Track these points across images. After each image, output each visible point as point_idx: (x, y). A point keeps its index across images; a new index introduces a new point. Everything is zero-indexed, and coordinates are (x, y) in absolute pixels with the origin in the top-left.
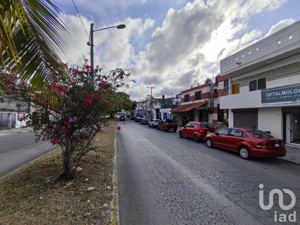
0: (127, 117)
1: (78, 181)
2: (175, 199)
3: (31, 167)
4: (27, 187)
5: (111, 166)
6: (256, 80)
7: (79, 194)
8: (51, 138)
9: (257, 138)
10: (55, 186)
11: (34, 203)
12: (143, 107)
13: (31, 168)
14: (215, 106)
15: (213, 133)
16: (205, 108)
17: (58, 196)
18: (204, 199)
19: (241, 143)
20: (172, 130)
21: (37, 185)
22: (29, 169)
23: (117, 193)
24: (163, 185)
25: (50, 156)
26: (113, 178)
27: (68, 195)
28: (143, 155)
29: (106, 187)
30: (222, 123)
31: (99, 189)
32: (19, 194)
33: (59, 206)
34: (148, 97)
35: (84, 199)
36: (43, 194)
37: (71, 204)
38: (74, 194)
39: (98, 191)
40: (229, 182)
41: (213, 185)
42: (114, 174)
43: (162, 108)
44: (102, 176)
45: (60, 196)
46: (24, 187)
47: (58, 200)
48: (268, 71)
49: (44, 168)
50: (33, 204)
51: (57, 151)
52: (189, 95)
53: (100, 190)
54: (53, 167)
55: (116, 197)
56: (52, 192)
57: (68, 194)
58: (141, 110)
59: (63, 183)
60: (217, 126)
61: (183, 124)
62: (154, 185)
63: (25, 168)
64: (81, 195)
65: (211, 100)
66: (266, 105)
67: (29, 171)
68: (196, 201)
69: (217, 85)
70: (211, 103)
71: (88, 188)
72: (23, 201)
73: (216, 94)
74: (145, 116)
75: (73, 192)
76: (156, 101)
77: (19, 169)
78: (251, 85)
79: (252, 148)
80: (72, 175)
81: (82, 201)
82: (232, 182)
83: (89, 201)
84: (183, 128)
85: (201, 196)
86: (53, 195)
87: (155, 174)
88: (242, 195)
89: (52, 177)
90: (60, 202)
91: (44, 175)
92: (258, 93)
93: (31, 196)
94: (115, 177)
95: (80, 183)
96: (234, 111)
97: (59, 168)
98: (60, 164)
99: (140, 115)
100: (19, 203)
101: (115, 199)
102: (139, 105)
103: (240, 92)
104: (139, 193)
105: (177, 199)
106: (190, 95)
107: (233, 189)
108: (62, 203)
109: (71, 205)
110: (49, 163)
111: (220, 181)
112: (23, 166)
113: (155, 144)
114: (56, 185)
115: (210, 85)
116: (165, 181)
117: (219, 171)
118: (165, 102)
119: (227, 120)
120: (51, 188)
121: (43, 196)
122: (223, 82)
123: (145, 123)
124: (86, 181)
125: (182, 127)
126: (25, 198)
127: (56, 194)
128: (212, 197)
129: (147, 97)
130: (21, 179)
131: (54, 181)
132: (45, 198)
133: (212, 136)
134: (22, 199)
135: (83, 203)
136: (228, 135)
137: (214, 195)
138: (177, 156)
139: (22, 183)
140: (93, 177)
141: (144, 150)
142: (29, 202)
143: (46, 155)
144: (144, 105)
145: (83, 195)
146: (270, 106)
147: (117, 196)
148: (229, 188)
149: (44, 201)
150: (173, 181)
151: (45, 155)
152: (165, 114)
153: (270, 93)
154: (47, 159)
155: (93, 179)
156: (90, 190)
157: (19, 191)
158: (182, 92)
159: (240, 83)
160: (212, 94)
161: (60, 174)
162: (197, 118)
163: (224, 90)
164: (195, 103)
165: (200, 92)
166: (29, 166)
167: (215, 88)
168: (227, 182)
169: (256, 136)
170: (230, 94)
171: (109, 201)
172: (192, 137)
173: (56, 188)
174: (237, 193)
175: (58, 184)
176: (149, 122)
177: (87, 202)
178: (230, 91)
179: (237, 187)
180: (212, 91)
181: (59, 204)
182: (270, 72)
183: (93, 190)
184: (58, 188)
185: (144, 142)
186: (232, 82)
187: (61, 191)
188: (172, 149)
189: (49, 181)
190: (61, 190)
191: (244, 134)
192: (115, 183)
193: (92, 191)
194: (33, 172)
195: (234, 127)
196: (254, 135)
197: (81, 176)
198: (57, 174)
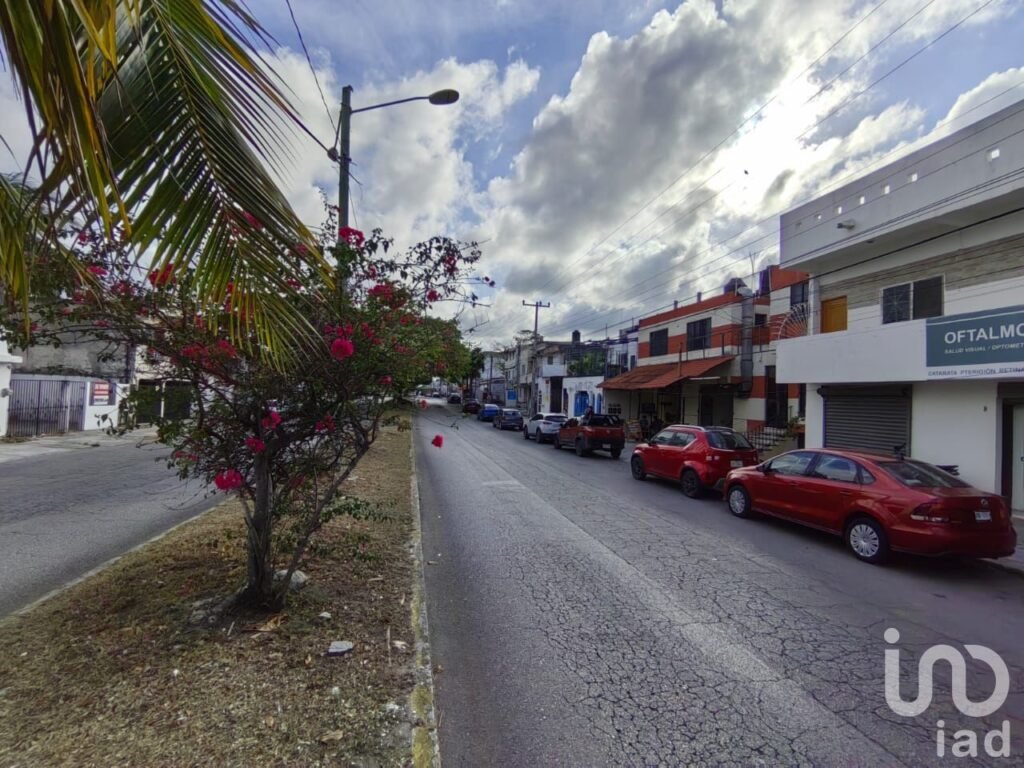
0: (449, 402)
1: (296, 618)
2: (628, 693)
3: (138, 566)
4: (128, 631)
5: (402, 569)
6: (908, 285)
7: (302, 663)
8: (207, 469)
9: (914, 487)
10: (220, 633)
11: (153, 690)
12: (504, 369)
13: (138, 568)
14: (759, 371)
15: (754, 467)
16: (722, 378)
17: (233, 668)
18: (729, 698)
19: (853, 503)
20: (606, 450)
21: (161, 628)
22: (132, 572)
23: (428, 666)
24: (585, 643)
25: (198, 530)
26: (414, 611)
27: (266, 665)
28: (511, 537)
29: (391, 644)
30: (782, 432)
31: (367, 648)
32: (103, 658)
33: (237, 703)
34: (523, 337)
35: (320, 683)
36: (183, 661)
37: (275, 698)
38: (283, 665)
39: (364, 655)
40: (816, 640)
41: (760, 649)
42: (415, 597)
43: (570, 375)
44: (377, 604)
45: (239, 668)
46: (117, 632)
47: (232, 682)
48: (952, 256)
49: (182, 568)
50: (150, 694)
51: (220, 513)
52: (665, 331)
53: (369, 651)
54: (211, 567)
55: (428, 681)
56: (213, 652)
57: (266, 662)
58: (498, 381)
59: (248, 624)
60: (765, 442)
61: (643, 434)
62: (553, 643)
63: (118, 566)
64: (308, 667)
65: (743, 350)
66: (944, 373)
67: (131, 580)
68: (702, 704)
69: (763, 298)
70: (743, 361)
71: (329, 645)
72: (118, 682)
73: (761, 331)
74: (509, 402)
75: (280, 655)
76: (551, 350)
77: (99, 570)
78: (890, 301)
79: (892, 524)
80: (278, 596)
81: (311, 687)
82: (825, 642)
83: (336, 690)
84: (645, 445)
85: (718, 688)
86: (216, 664)
87: (552, 604)
88: (864, 687)
89: (210, 600)
90: (240, 688)
91: (181, 594)
92: (915, 330)
93: (143, 666)
94: (419, 611)
95: (302, 626)
96: (829, 392)
97: (231, 573)
98: (235, 557)
99: (494, 397)
100: (104, 688)
101: (421, 687)
102: (492, 361)
103: (849, 324)
104: (504, 666)
105: (634, 695)
106: (671, 334)
107: (831, 668)
108: (246, 694)
109: (277, 703)
110: (197, 554)
111: (783, 637)
112: (112, 561)
113: (549, 498)
114: (224, 629)
115: (740, 299)
116: (589, 629)
117: (775, 599)
118: (581, 356)
119: (801, 423)
120: (206, 639)
121: (182, 666)
122: (787, 291)
123: (510, 426)
124: (322, 618)
125: (638, 440)
126: (122, 670)
127: (225, 661)
128: (757, 693)
129: (519, 336)
130: (106, 605)
131: (218, 614)
132: (190, 674)
133: (748, 475)
134: (114, 674)
135: (317, 696)
136: (807, 474)
137: (764, 687)
138: (626, 542)
139: (109, 621)
140: (346, 608)
141: (514, 518)
142: (138, 685)
143: (186, 525)
144: (510, 363)
145: (314, 667)
146: (959, 376)
147: (428, 678)
148: (819, 663)
149: (186, 685)
150: (617, 630)
151: (184, 523)
152: (583, 395)
153: (959, 333)
154: (188, 538)
155: (347, 614)
156: (340, 650)
157: (104, 646)
158: (641, 321)
159: (852, 294)
160: (747, 332)
161: (238, 591)
162: (692, 411)
163: (792, 316)
164: (687, 361)
165: (705, 322)
166: (133, 562)
167: (760, 309)
168: (808, 642)
169: (909, 482)
170: (811, 332)
171: (404, 692)
172: (678, 475)
173: (223, 641)
174: (845, 680)
175: (232, 627)
176: (526, 421)
177: (331, 695)
178: (812, 321)
179: (845, 658)
180: (749, 320)
181: (238, 696)
182: (957, 259)
183: (349, 651)
184: (231, 641)
185: (511, 489)
186: (821, 290)
187: (241, 652)
188: (608, 517)
189: (201, 614)
190: (241, 648)
191: (865, 474)
192: (422, 631)
193: (346, 655)
194: (144, 581)
195: (825, 446)
196: (900, 478)
197: (305, 603)
198: (227, 593)
